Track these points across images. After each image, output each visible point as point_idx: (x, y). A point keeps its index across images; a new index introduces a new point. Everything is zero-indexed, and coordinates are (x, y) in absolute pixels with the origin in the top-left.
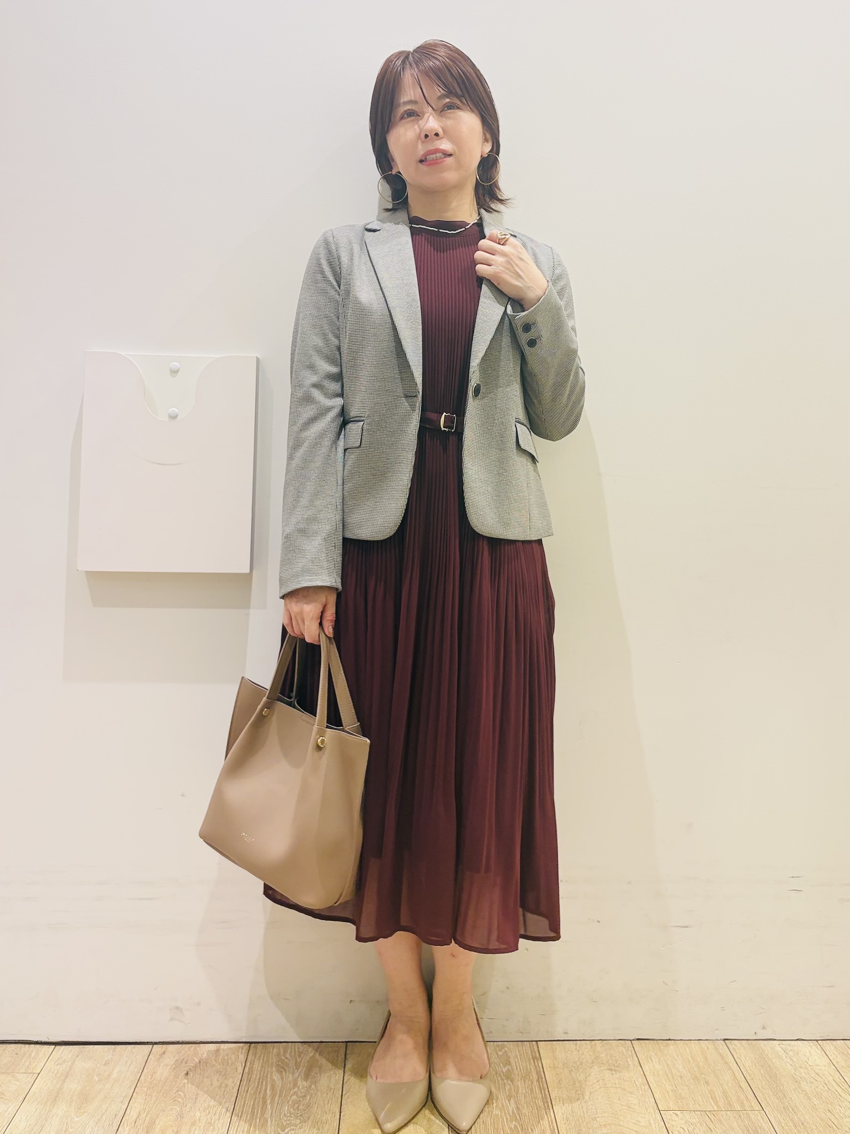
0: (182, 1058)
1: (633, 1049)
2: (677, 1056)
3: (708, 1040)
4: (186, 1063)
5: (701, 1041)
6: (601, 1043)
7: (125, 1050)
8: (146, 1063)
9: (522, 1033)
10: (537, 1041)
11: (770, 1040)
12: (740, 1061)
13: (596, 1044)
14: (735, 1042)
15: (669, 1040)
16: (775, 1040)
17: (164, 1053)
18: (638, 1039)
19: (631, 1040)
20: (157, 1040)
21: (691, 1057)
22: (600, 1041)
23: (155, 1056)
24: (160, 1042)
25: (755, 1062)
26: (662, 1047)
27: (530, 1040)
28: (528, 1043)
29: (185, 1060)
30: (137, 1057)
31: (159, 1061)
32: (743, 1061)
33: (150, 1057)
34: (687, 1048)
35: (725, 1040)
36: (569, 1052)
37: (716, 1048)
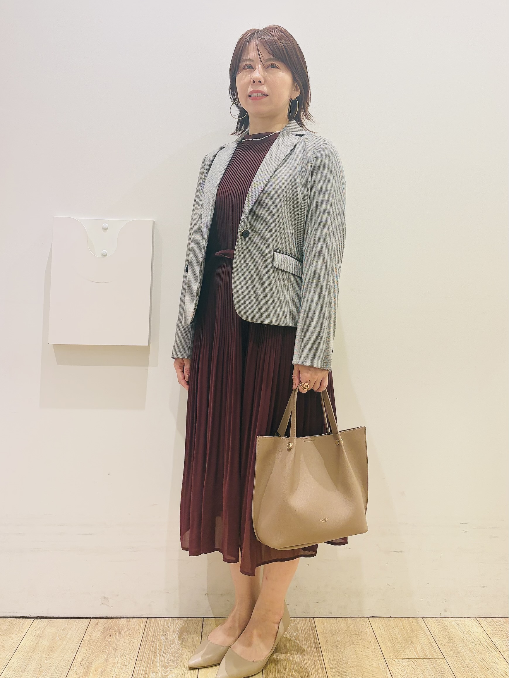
0: (108, 626)
1: (369, 622)
2: (395, 627)
3: (413, 617)
4: (110, 630)
5: (409, 618)
6: (351, 619)
7: (75, 622)
8: (87, 629)
9: (305, 613)
10: (314, 618)
11: (449, 617)
12: (431, 630)
13: (348, 619)
14: (429, 619)
15: (390, 617)
16: (451, 618)
17: (97, 624)
18: (372, 617)
19: (368, 618)
20: (93, 616)
21: (403, 627)
22: (350, 618)
23: (92, 626)
24: (95, 617)
25: (440, 631)
26: (386, 622)
27: (309, 617)
28: (308, 618)
29: (110, 627)
30: (82, 626)
31: (94, 628)
32: (433, 630)
33: (89, 626)
34: (401, 623)
35: (422, 617)
36: (333, 624)
37: (417, 622)
